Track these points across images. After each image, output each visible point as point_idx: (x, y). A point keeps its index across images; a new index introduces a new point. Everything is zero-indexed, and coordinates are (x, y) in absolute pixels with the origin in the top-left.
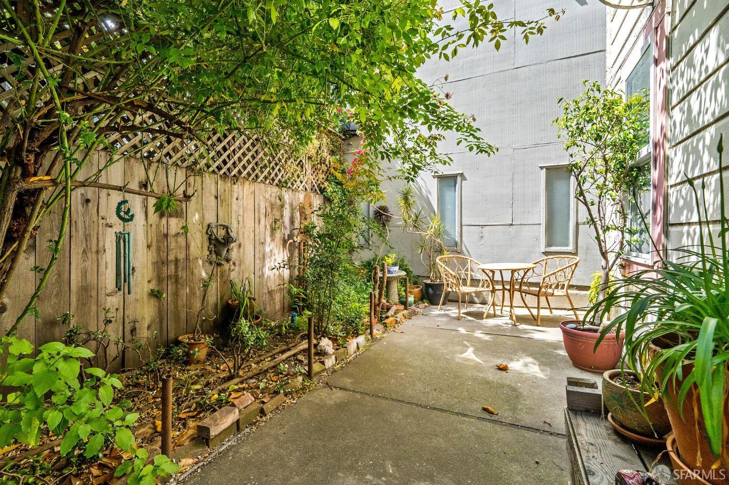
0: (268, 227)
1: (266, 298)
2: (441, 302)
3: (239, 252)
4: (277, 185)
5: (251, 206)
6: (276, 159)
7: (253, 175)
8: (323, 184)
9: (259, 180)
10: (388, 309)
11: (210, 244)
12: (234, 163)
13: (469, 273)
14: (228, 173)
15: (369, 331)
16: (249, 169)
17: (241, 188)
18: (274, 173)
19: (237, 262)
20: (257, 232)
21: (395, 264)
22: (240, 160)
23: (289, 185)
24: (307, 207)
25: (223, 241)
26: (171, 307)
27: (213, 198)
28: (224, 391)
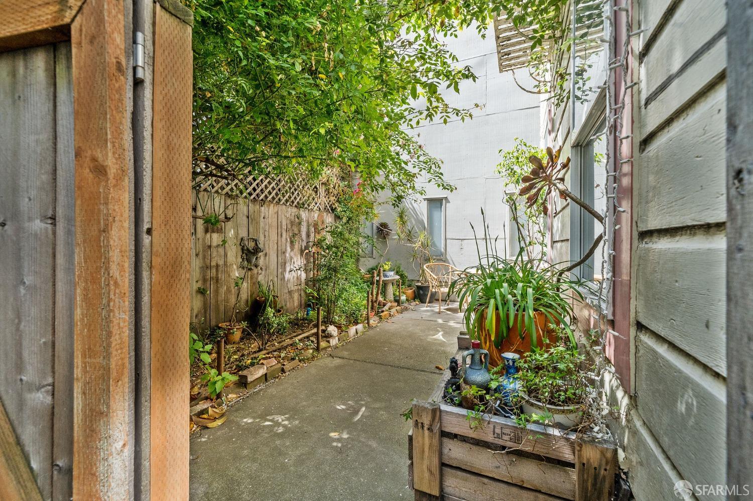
0: (288, 240)
1: (287, 296)
2: (427, 300)
3: (265, 259)
4: (296, 206)
5: (275, 224)
6: (295, 186)
7: (277, 199)
8: (334, 204)
9: (282, 203)
10: (384, 305)
11: (243, 253)
12: (262, 190)
13: (450, 277)
14: (257, 198)
15: (366, 321)
16: (273, 194)
17: (267, 209)
18: (294, 197)
19: (263, 268)
20: (279, 244)
21: (390, 270)
22: (266, 187)
23: (306, 206)
24: (320, 224)
25: (253, 251)
26: (213, 301)
27: (245, 218)
28: (256, 358)
